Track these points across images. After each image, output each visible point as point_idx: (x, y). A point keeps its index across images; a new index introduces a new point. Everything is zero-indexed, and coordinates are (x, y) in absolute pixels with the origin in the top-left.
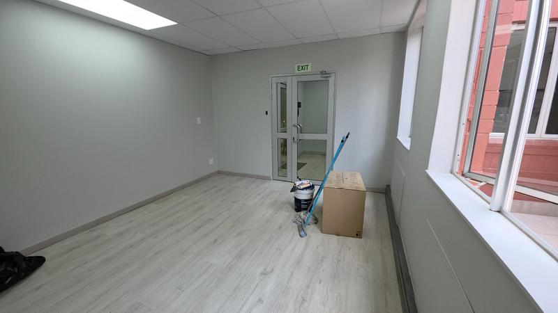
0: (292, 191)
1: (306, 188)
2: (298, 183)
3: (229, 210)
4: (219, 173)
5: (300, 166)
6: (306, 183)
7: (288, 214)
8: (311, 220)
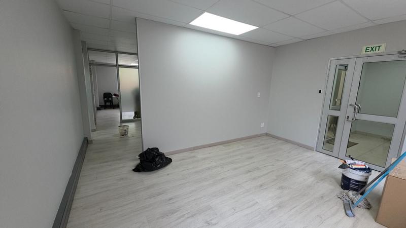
0: (341, 167)
1: (360, 169)
2: (349, 161)
3: (273, 165)
4: (267, 135)
5: (350, 145)
6: (360, 164)
7: (331, 187)
8: (362, 203)
